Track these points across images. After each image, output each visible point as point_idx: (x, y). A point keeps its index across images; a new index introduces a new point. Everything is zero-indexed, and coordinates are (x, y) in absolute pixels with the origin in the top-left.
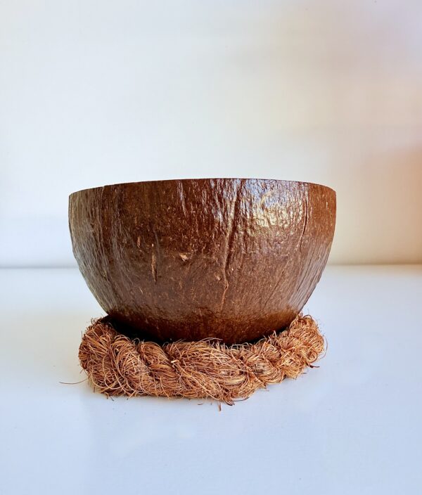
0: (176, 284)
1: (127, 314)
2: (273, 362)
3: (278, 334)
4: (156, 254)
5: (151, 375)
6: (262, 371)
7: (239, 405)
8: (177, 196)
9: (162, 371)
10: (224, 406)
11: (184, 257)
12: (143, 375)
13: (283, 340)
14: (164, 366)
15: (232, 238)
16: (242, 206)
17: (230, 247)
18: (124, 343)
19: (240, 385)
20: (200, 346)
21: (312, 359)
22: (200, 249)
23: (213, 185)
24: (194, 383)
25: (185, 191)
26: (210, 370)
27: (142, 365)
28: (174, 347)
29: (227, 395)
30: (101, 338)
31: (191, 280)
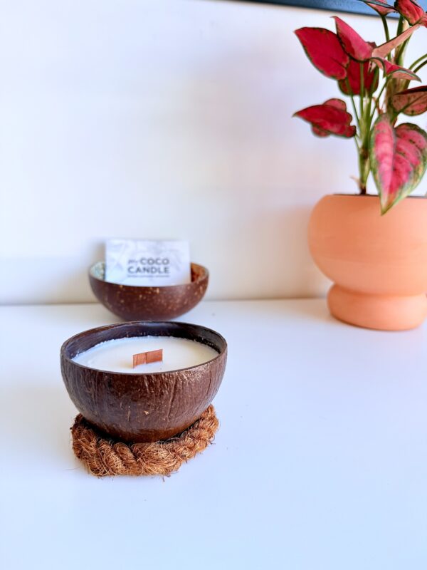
0: (141, 424)
1: (108, 431)
2: (191, 449)
3: (193, 429)
4: (131, 410)
5: (124, 465)
6: (185, 456)
7: (173, 476)
8: (143, 383)
9: (132, 463)
10: (165, 478)
11: (147, 413)
12: (120, 466)
13: (196, 433)
14: (132, 461)
15: (173, 401)
16: (178, 386)
17: (172, 405)
18: (106, 447)
19: (174, 466)
20: (152, 447)
21: (211, 439)
22: (155, 408)
23: (163, 377)
24: (149, 470)
25: (148, 380)
26: (157, 461)
27: (119, 461)
28: (136, 448)
29: (167, 472)
30: (91, 444)
31: (149, 421)
